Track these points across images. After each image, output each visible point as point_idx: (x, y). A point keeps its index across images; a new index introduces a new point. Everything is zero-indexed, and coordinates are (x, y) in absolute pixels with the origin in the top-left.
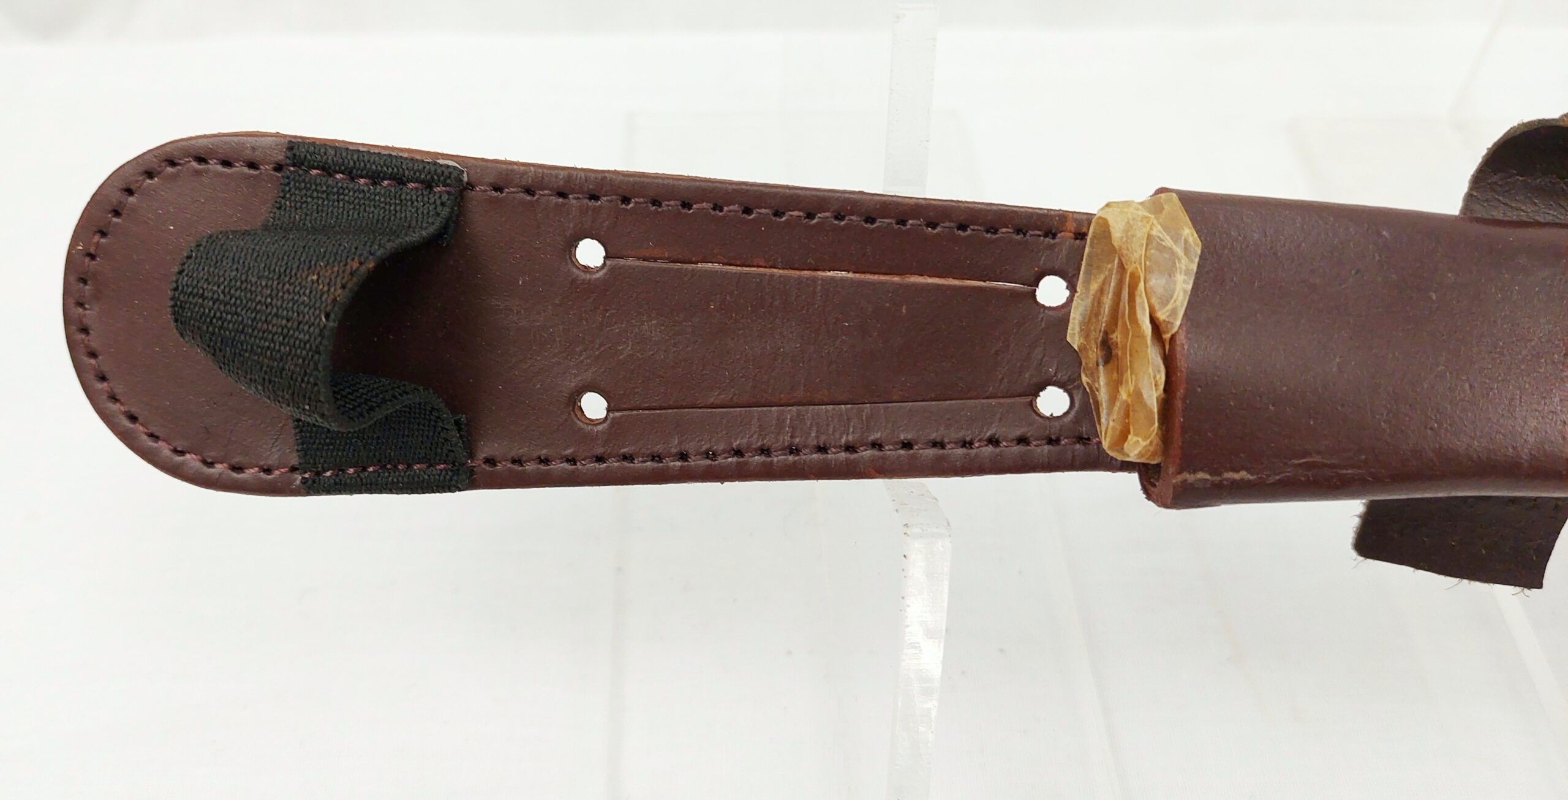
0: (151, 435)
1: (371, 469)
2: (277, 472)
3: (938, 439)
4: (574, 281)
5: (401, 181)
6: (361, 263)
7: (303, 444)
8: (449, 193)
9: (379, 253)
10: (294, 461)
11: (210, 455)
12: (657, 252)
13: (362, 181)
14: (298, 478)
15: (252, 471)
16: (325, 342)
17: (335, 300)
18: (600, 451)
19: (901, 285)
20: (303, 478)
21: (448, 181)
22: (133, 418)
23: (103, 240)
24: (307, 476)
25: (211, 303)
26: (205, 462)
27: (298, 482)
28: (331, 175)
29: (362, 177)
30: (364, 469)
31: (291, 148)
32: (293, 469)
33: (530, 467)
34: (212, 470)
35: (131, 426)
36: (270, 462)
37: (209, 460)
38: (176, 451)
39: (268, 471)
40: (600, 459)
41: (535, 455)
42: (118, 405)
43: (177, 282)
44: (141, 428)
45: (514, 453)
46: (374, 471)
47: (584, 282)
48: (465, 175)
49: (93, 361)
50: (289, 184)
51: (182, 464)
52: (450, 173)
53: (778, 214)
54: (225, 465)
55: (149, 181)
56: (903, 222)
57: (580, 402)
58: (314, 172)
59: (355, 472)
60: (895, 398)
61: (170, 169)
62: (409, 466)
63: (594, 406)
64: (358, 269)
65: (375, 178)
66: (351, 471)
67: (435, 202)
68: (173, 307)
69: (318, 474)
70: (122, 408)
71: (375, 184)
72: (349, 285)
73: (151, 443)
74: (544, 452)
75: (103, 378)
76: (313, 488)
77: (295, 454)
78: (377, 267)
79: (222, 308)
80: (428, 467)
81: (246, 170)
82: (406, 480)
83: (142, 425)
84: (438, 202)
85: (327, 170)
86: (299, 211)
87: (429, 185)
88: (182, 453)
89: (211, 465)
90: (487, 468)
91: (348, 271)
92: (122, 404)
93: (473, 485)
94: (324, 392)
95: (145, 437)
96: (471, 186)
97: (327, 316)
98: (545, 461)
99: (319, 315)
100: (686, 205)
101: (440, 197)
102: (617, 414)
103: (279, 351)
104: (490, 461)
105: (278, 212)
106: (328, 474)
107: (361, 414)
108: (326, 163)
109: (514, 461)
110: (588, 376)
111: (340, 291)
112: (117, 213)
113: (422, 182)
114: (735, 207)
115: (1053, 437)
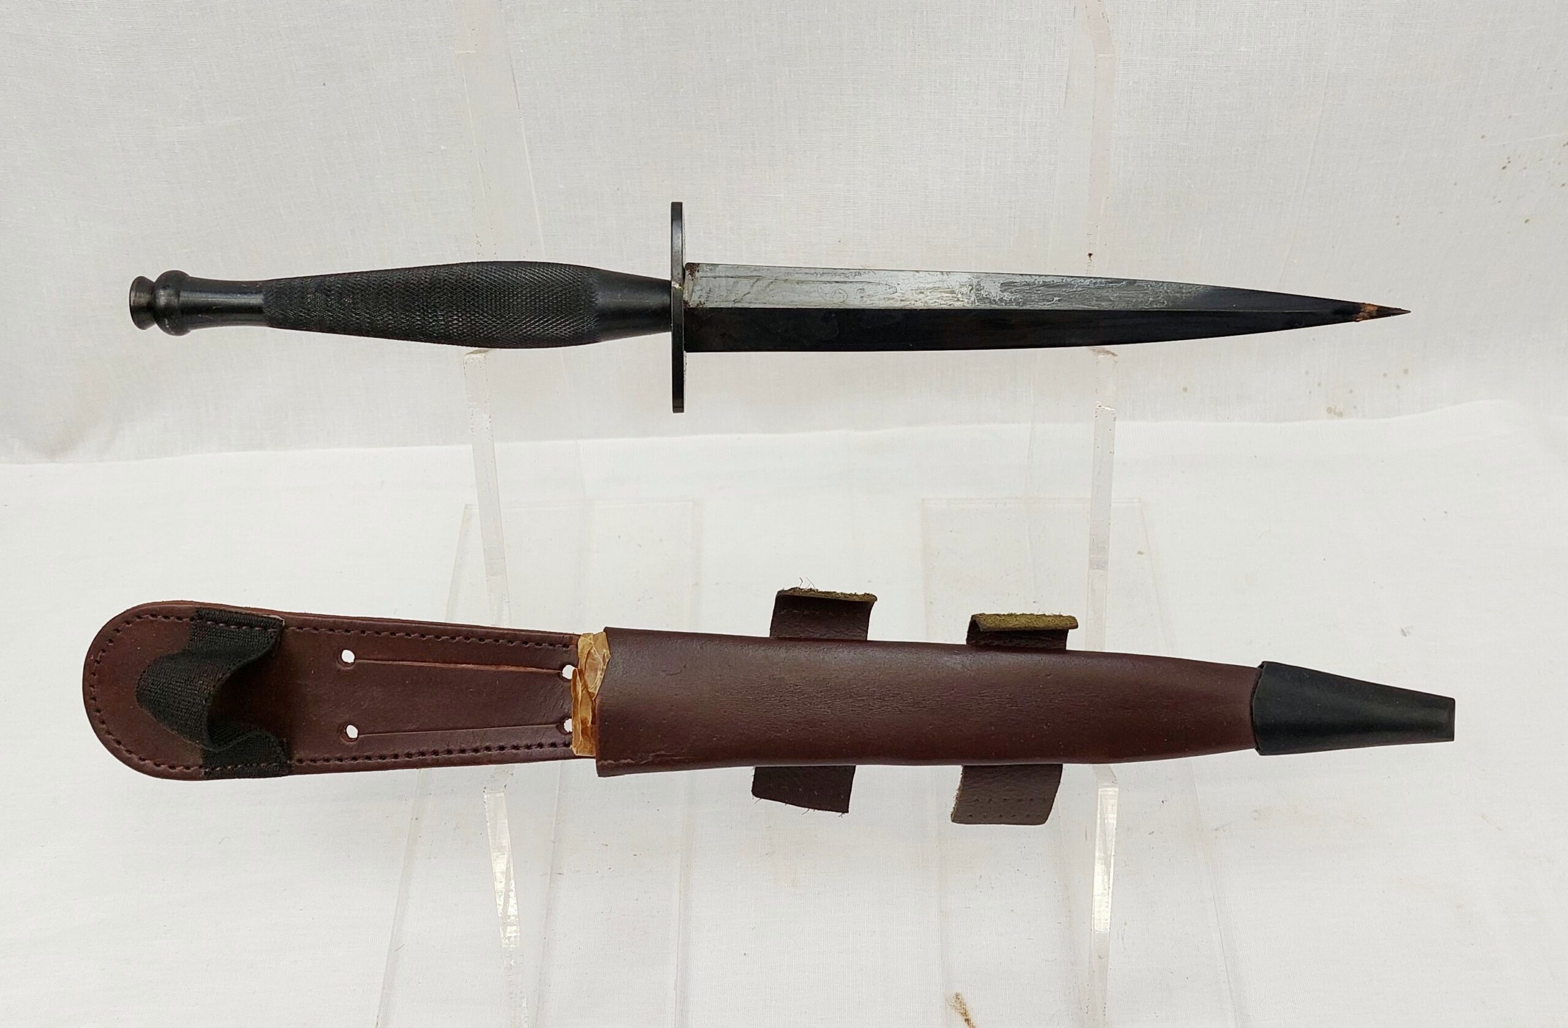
0: (128, 751)
1: (239, 766)
2: (192, 769)
3: (516, 745)
4: (339, 671)
5: (251, 627)
6: (223, 674)
7: (204, 754)
8: (275, 632)
9: (232, 669)
10: (201, 762)
11: (158, 761)
12: (380, 656)
13: (232, 627)
14: (203, 771)
15: (179, 768)
16: (205, 713)
17: (209, 693)
18: (354, 754)
19: (495, 672)
20: (205, 772)
21: (275, 626)
22: (119, 743)
23: (104, 654)
24: (207, 770)
25: (154, 694)
26: (156, 764)
27: (203, 773)
28: (217, 624)
29: (232, 625)
30: (236, 766)
31: (197, 612)
32: (201, 767)
33: (319, 763)
34: (159, 768)
35: (118, 746)
36: (189, 764)
37: (158, 763)
38: (140, 759)
39: (188, 768)
40: (355, 759)
41: (322, 757)
42: (111, 736)
43: (138, 683)
44: (123, 748)
45: (311, 756)
46: (241, 767)
47: (344, 671)
48: (284, 622)
49: (98, 714)
50: (197, 628)
51: (144, 765)
52: (275, 623)
53: (438, 637)
54: (166, 765)
55: (127, 626)
56: (497, 641)
57: (346, 729)
58: (209, 623)
59: (232, 768)
60: (496, 725)
61: (138, 620)
62: (258, 764)
63: (352, 732)
64: (222, 678)
65: (239, 625)
66: (229, 767)
67: (267, 637)
68: (137, 695)
69: (213, 769)
70: (113, 738)
71: (239, 628)
72: (217, 686)
73: (128, 755)
74: (326, 756)
75: (103, 722)
76: (209, 776)
77: (201, 759)
78: (232, 675)
79: (159, 696)
80: (268, 765)
81: (176, 620)
82: (256, 771)
83: (123, 746)
84: (269, 637)
85: (216, 621)
86: (201, 642)
87: (265, 628)
88: (144, 760)
89: (159, 765)
90: (298, 764)
91: (217, 679)
92: (113, 736)
93: (291, 773)
94: (205, 735)
95: (124, 752)
96: (286, 627)
97: (206, 701)
98: (328, 760)
99: (202, 700)
100: (393, 634)
101: (271, 634)
102: (362, 736)
103: (184, 716)
104: (300, 761)
105: (191, 642)
106: (218, 769)
107: (225, 743)
108: (215, 618)
109: (311, 761)
110: (347, 717)
111: (212, 689)
112: (111, 641)
113: (262, 627)
114: (416, 635)
115: (567, 743)
